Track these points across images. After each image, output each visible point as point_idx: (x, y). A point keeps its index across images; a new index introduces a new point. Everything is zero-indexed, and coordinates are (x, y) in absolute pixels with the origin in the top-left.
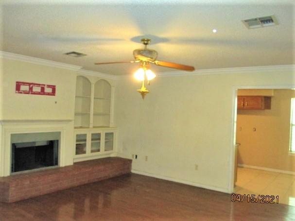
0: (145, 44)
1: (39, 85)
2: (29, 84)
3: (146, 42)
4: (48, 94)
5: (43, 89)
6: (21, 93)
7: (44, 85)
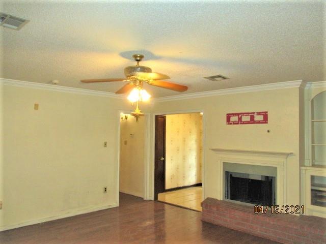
0: (137, 60)
1: (248, 113)
2: (238, 114)
3: (138, 58)
4: (259, 122)
5: (252, 118)
6: (231, 124)
7: (254, 113)
